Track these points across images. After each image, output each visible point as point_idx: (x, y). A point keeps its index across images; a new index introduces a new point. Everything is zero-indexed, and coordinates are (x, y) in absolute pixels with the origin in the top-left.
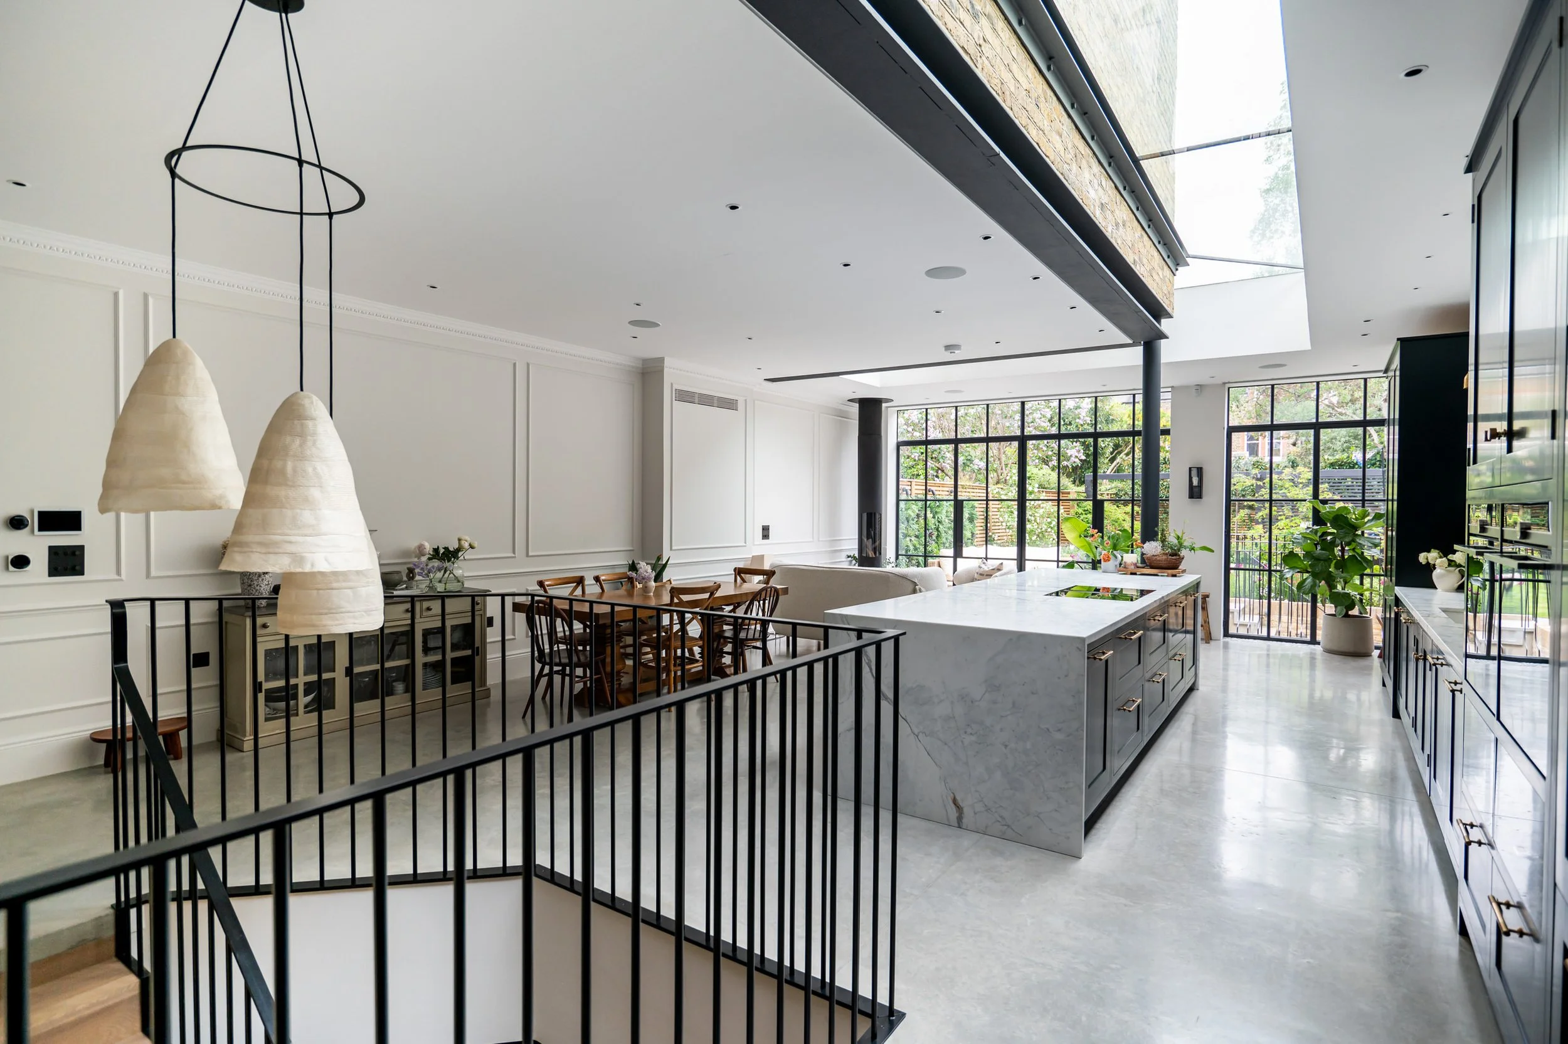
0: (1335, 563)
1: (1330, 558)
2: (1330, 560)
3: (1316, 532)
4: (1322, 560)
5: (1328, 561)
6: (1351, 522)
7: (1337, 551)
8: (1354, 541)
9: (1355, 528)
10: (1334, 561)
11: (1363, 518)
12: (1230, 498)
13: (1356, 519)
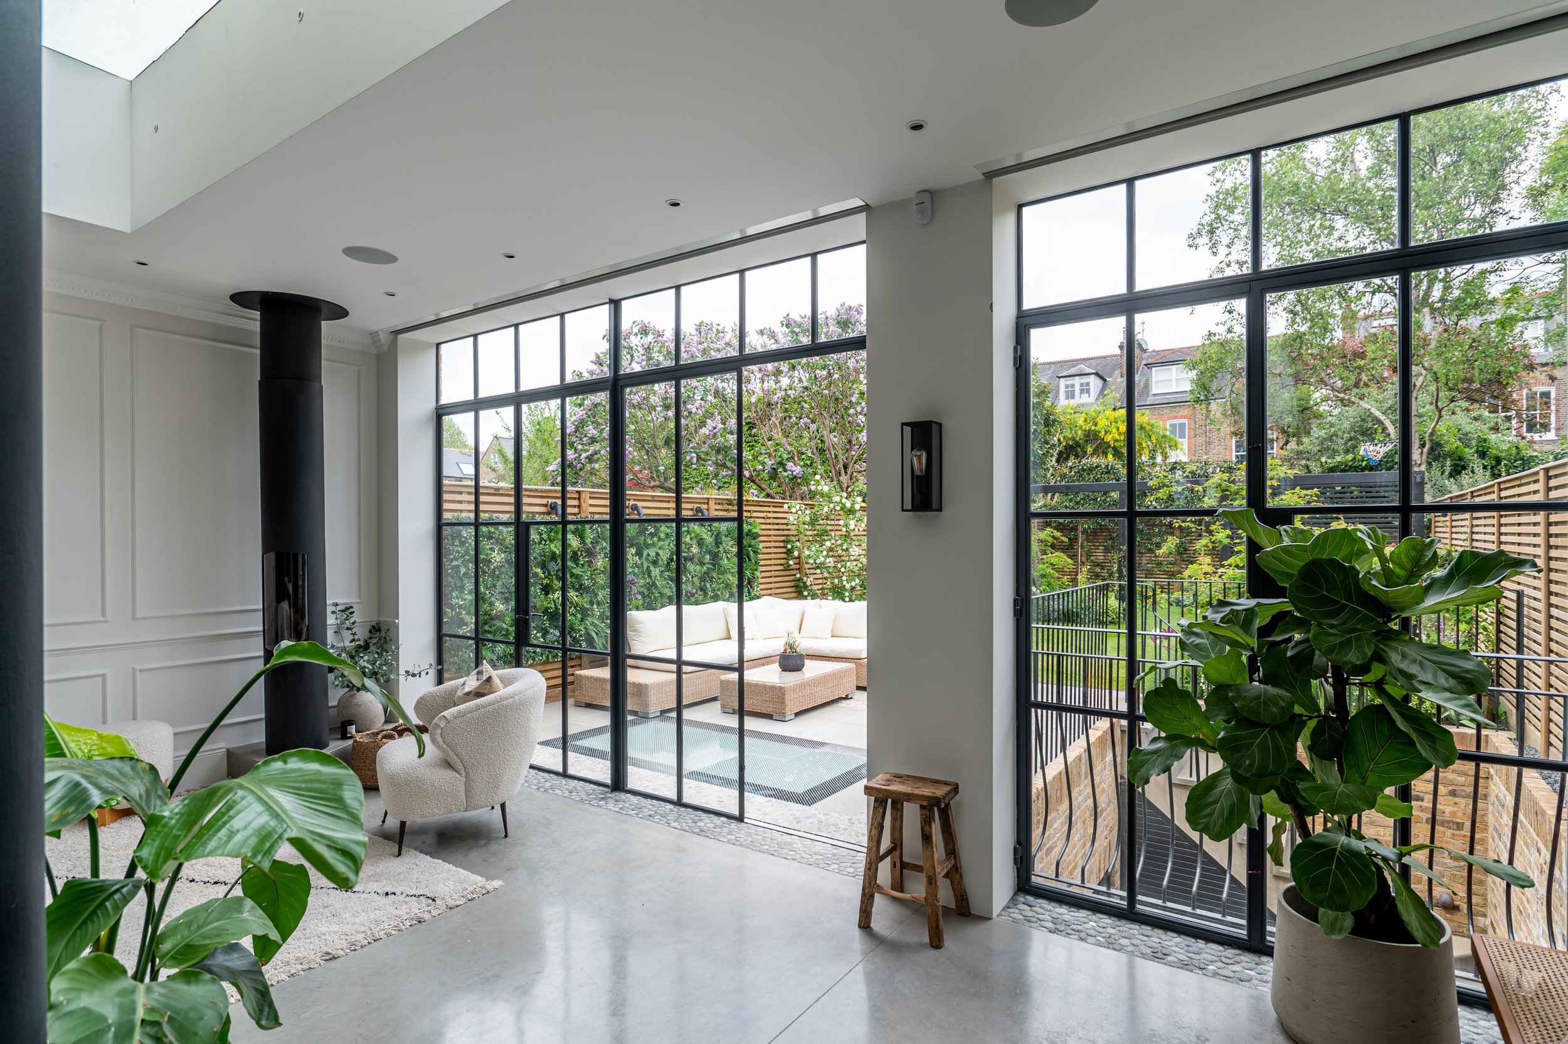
0: (1316, 734)
1: (1294, 717)
2: (1294, 724)
3: (1245, 619)
4: (1265, 726)
5: (1291, 725)
6: (1365, 587)
7: (1322, 691)
8: (1379, 658)
9: (1382, 609)
10: (1312, 724)
11: (1413, 575)
12: (1027, 506)
13: (1388, 578)
